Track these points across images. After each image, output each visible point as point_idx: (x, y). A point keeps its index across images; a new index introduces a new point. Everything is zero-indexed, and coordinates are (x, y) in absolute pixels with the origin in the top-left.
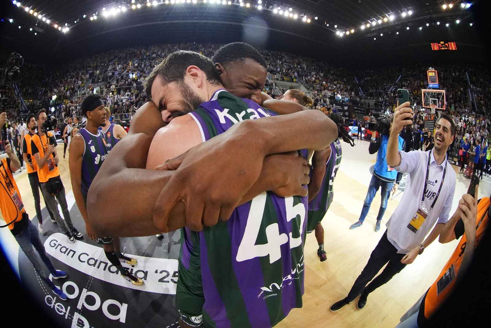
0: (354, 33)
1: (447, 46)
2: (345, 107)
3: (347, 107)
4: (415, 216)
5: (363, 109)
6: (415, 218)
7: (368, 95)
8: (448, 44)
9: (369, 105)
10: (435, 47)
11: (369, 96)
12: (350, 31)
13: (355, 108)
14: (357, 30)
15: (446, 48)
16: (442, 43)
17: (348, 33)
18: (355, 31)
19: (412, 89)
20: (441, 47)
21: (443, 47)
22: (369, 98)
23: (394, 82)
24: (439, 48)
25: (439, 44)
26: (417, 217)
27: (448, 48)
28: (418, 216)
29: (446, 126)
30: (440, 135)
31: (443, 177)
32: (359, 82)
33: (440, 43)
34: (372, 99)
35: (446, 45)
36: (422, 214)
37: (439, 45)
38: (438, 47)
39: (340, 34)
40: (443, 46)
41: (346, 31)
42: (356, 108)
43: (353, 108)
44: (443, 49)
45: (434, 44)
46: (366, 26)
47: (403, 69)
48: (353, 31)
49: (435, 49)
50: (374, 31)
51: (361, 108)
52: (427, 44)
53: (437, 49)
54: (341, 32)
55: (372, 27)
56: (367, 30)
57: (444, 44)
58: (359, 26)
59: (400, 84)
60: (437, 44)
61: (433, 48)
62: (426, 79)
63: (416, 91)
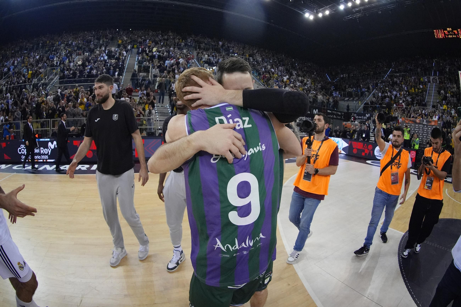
0: (330, 15)
1: (456, 33)
2: (314, 110)
3: (317, 110)
5: (340, 114)
7: (345, 96)
8: (458, 32)
9: (349, 108)
10: (440, 35)
11: (347, 97)
13: (329, 111)
14: (334, 11)
15: (454, 36)
16: (448, 29)
17: (320, 15)
18: (330, 12)
19: (408, 87)
20: (448, 35)
21: (450, 35)
22: (346, 99)
23: (380, 79)
24: (445, 36)
25: (445, 31)
27: (457, 36)
32: (333, 79)
34: (351, 101)
35: (454, 33)
37: (444, 33)
38: (443, 34)
39: (309, 16)
40: (451, 33)
41: (317, 13)
42: (331, 112)
43: (325, 111)
44: (450, 36)
45: (438, 31)
46: (346, 6)
47: (393, 63)
48: (327, 12)
49: (440, 37)
50: (357, 12)
51: (336, 112)
52: (428, 31)
53: (442, 37)
54: (311, 14)
55: (354, 6)
56: (348, 11)
57: (452, 31)
58: (336, 4)
59: (390, 81)
60: (442, 31)
61: (436, 36)
62: (426, 75)
63: (413, 89)
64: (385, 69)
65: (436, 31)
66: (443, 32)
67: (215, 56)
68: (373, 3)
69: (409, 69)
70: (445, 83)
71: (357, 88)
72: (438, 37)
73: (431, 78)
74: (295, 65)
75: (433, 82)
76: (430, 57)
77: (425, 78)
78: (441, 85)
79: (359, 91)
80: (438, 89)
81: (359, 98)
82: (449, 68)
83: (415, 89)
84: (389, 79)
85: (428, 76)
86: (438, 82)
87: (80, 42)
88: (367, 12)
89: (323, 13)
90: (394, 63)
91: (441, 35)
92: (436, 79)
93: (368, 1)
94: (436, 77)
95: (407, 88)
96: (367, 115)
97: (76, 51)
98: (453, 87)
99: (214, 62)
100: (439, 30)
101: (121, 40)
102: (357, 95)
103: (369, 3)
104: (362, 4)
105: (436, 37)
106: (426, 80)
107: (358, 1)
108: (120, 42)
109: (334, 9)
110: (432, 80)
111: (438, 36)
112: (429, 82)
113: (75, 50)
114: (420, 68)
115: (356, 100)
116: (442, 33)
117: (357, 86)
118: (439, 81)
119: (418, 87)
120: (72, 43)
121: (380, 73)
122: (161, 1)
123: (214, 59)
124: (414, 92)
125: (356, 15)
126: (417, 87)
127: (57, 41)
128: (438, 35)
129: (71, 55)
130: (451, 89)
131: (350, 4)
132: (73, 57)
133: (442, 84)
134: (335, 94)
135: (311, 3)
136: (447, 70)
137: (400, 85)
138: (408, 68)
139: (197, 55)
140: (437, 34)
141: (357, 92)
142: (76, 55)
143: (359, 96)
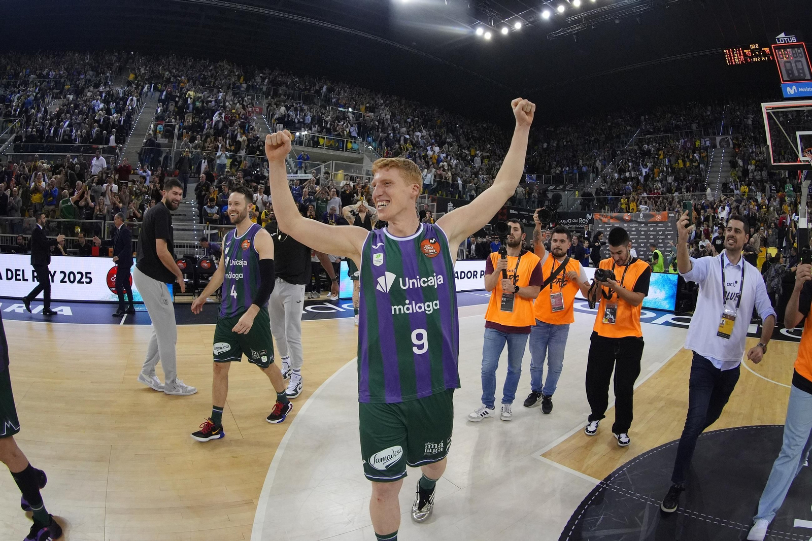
0: (523, 29)
1: (768, 52)
4: (721, 322)
6: (722, 324)
7: (548, 182)
8: (771, 50)
10: (736, 58)
12: (510, 25)
13: (512, 211)
14: (531, 22)
15: (763, 58)
16: (752, 46)
17: (505, 31)
18: (524, 26)
19: (671, 158)
20: (752, 57)
21: (757, 56)
22: (551, 187)
23: (618, 147)
24: (746, 60)
25: (745, 51)
26: (724, 323)
27: (768, 58)
28: (725, 321)
29: (738, 227)
30: (732, 237)
31: (743, 275)
33: (749, 48)
35: (764, 52)
36: (729, 317)
37: (744, 54)
38: (742, 57)
39: (484, 33)
40: (757, 53)
41: (499, 26)
43: (505, 212)
44: (755, 59)
45: (733, 51)
46: (554, 12)
47: (643, 118)
48: (518, 26)
49: (735, 61)
50: (575, 22)
51: (528, 213)
52: (714, 53)
53: (739, 61)
54: (486, 29)
55: (570, 12)
56: (557, 22)
57: (760, 49)
58: (534, 9)
59: (636, 150)
60: (739, 51)
61: (728, 60)
62: (707, 134)
63: (680, 161)
64: (629, 128)
65: (729, 52)
66: (741, 52)
67: (299, 108)
68: (607, 4)
69: (675, 125)
70: (745, 147)
71: (573, 168)
72: (732, 63)
73: (718, 139)
74: (456, 127)
75: (722, 146)
76: (716, 102)
77: (706, 139)
78: (737, 150)
79: (575, 171)
80: (730, 159)
81: (575, 186)
82: (753, 119)
83: (684, 162)
84: (636, 147)
85: (712, 136)
86: (731, 146)
87: (61, 72)
88: (593, 21)
89: (509, 27)
90: (647, 117)
91: (738, 59)
92: (728, 140)
93: (597, 2)
94: (727, 138)
95: (669, 161)
96: (588, 215)
97: (53, 89)
98: (760, 153)
99: (296, 121)
100: (735, 50)
101: (134, 74)
102: (571, 180)
103: (599, 4)
104: (586, 6)
105: (729, 62)
106: (708, 143)
107: (577, 3)
108: (132, 77)
109: (532, 20)
110: (720, 142)
111: (733, 60)
112: (714, 146)
113: (50, 89)
114: (697, 123)
115: (570, 188)
116: (740, 55)
117: (572, 162)
118: (733, 143)
119: (691, 157)
120: (48, 74)
121: (618, 137)
122: (210, 2)
123: (296, 115)
124: (682, 166)
125: (572, 28)
126: (688, 157)
127: (24, 68)
128: (731, 59)
129: (43, 97)
130: (757, 155)
131: (561, 9)
132: (47, 100)
133: (739, 148)
134: (530, 178)
135: (485, 7)
136: (750, 122)
137: (656, 156)
138: (672, 124)
139: (268, 107)
140: (731, 57)
141: (572, 175)
142: (52, 98)
143: (576, 182)
